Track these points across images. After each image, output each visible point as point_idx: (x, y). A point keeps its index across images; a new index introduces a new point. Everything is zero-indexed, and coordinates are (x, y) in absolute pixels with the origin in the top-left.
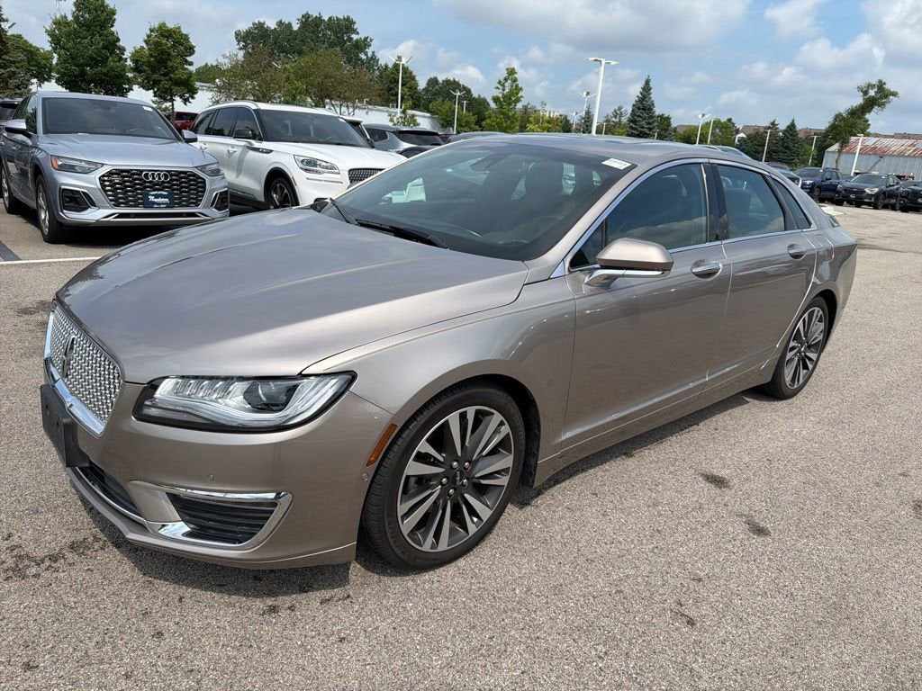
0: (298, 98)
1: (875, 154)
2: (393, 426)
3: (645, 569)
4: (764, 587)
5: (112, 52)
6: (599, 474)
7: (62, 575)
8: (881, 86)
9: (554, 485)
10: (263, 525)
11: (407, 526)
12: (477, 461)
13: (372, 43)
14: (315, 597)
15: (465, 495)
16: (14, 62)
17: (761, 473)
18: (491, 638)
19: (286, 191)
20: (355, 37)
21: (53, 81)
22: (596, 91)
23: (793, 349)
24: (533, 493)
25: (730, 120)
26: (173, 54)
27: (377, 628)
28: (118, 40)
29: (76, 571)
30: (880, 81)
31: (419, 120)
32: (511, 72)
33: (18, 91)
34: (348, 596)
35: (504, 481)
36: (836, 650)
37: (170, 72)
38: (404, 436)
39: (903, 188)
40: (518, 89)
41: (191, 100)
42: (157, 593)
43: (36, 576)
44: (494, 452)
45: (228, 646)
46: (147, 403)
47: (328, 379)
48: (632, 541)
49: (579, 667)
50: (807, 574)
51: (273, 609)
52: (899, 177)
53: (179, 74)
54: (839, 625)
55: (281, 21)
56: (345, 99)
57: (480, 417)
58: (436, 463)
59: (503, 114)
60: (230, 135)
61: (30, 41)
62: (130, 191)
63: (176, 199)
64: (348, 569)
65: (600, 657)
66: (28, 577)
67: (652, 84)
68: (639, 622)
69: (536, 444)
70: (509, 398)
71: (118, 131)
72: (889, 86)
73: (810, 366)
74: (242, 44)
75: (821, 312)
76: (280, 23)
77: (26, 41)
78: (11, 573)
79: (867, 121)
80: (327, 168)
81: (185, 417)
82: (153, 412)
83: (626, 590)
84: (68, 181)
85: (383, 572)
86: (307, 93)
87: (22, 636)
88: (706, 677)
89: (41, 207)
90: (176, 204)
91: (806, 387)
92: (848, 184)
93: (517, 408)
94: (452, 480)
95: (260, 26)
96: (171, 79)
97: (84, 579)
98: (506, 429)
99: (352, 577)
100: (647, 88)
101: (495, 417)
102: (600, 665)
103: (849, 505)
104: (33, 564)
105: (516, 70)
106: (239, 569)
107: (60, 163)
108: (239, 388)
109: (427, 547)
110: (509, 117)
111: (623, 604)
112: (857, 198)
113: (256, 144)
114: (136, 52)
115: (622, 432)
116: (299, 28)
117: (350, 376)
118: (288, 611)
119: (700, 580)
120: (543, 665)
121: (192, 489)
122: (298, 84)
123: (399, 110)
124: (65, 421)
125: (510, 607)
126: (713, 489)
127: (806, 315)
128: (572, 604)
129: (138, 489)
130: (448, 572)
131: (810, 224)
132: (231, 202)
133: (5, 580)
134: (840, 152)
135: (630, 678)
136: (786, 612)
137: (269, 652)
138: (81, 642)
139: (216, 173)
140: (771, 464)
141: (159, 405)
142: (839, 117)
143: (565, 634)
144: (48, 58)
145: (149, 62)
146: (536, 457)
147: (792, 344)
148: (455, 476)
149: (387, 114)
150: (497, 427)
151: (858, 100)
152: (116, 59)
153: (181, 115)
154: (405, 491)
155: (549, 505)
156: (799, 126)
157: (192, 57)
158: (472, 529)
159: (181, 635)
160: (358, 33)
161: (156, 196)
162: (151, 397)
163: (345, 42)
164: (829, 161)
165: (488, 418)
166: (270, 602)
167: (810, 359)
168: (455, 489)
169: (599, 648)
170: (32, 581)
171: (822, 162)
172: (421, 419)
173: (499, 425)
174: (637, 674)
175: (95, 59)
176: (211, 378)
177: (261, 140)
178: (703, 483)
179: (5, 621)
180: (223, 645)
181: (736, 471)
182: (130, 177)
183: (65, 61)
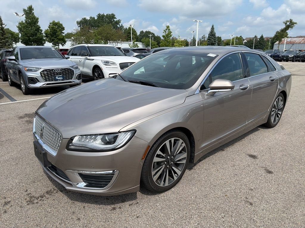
0: (99, 41)
1: (291, 43)
2: (149, 146)
3: (233, 187)
4: (274, 191)
5: (38, 32)
6: (214, 157)
7: (45, 202)
8: (291, 21)
9: (200, 162)
10: (110, 181)
11: (155, 178)
12: (175, 156)
13: (121, 21)
14: (127, 204)
15: (173, 167)
16: (7, 37)
17: (267, 153)
18: (186, 213)
19: (99, 72)
20: (115, 20)
21: (20, 42)
22: (196, 31)
23: (273, 111)
24: (193, 165)
25: (241, 36)
26: (58, 30)
27: (149, 213)
28: (40, 27)
29: (49, 201)
30: (291, 20)
31: (139, 45)
32: (168, 27)
33: (9, 47)
34: (138, 203)
35: (184, 162)
36: (301, 210)
37: (57, 36)
38: (152, 149)
39: (301, 54)
40: (171, 32)
41: (64, 45)
42: (76, 206)
43: (37, 203)
44: (181, 152)
45: (101, 221)
46: (70, 144)
47: (127, 133)
48: (228, 178)
49: (216, 221)
50: (287, 185)
51: (114, 209)
52: (300, 51)
53: (60, 37)
54: (301, 202)
55: (91, 17)
56: (115, 40)
57: (176, 141)
58: (162, 157)
59: (166, 41)
60: (80, 55)
61: (12, 30)
62: (50, 76)
63: (65, 77)
64: (136, 194)
65: (223, 218)
66: (34, 203)
67: (214, 27)
68: (234, 205)
69: (194, 149)
70: (184, 134)
71: (44, 57)
72: (294, 21)
73: (279, 116)
74: (79, 25)
75: (282, 98)
76: (91, 18)
77: (10, 30)
78: (29, 203)
79: (287, 33)
80: (112, 63)
81: (83, 148)
82: (72, 147)
83: (228, 195)
84: (30, 74)
85: (148, 194)
86: (102, 39)
87: (35, 223)
88: (259, 222)
89: (22, 83)
90: (65, 79)
91: (278, 123)
92: (283, 54)
93: (187, 137)
94: (168, 162)
95: (85, 19)
96: (58, 39)
97: (52, 203)
98: (184, 145)
99: (138, 196)
100: (213, 28)
101: (180, 141)
102: (223, 220)
103: (298, 161)
104: (35, 199)
105: (169, 26)
106: (101, 196)
107: (27, 69)
108: (99, 137)
109: (162, 185)
110: (168, 42)
111: (228, 199)
112: (286, 59)
113: (88, 58)
114: (46, 31)
115: (220, 143)
116: (97, 18)
117: (134, 131)
118: (119, 209)
119: (252, 190)
120: (204, 221)
121: (87, 171)
122: (99, 37)
123: (132, 42)
124: (43, 152)
125: (191, 203)
126: (253, 160)
127: (277, 100)
128: (211, 201)
129: (69, 173)
130: (169, 193)
131: (276, 69)
132: (82, 77)
133: (27, 205)
134: (279, 44)
135: (233, 224)
136: (282, 198)
137: (115, 223)
138: (54, 223)
139: (77, 68)
140: (270, 150)
141: (74, 145)
142: (277, 32)
143: (210, 210)
144: (18, 35)
145: (50, 34)
146: (194, 153)
147: (273, 109)
148: (169, 161)
149: (128, 44)
150: (181, 144)
151: (284, 26)
152: (40, 34)
153: (61, 50)
154: (154, 167)
155: (199, 169)
156: (264, 37)
157: (64, 31)
158: (175, 178)
159: (86, 219)
160: (116, 19)
161: (58, 77)
162: (71, 142)
163: (112, 22)
164: (275, 47)
165: (178, 141)
166: (113, 206)
167: (279, 114)
168: (169, 165)
169: (222, 214)
170: (36, 204)
171: (273, 48)
172: (157, 143)
173: (182, 144)
174: (236, 222)
175: (33, 34)
176: (90, 135)
177: (90, 56)
178: (249, 158)
179: (29, 218)
180: (100, 221)
181: (259, 153)
182: (49, 72)
183: (23, 36)
